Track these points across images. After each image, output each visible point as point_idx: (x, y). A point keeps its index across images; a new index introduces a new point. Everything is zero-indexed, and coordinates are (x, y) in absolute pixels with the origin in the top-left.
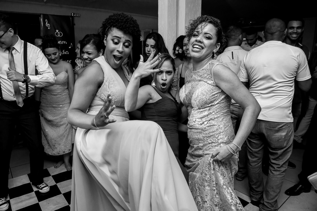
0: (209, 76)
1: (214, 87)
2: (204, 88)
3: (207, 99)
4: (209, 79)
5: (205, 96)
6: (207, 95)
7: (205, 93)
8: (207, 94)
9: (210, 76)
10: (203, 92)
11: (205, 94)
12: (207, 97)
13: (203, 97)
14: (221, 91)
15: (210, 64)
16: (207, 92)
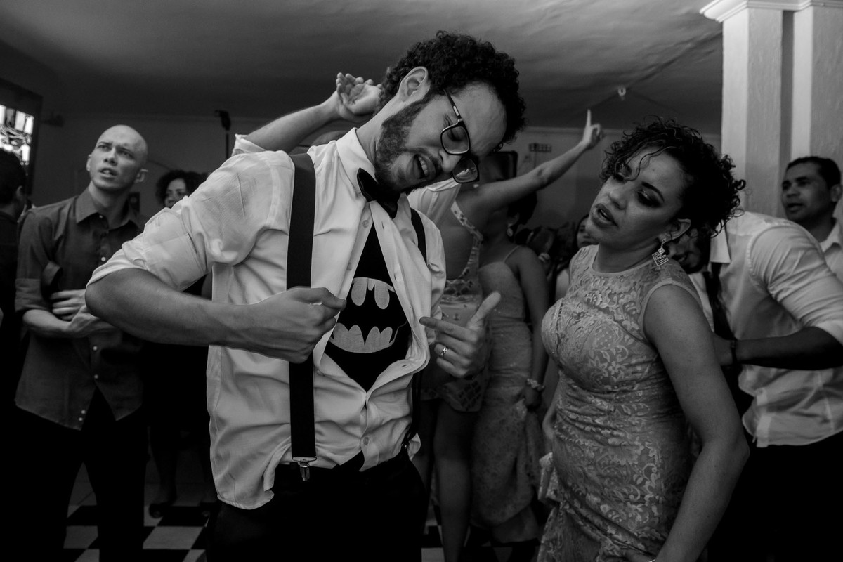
0: (634, 307)
1: (638, 344)
2: (606, 341)
3: (610, 373)
4: (632, 316)
5: (606, 365)
6: (614, 363)
7: (606, 355)
8: (613, 358)
9: (635, 310)
10: (602, 352)
11: (608, 358)
12: (610, 368)
13: (600, 366)
14: (654, 359)
15: (648, 266)
16: (615, 353)
